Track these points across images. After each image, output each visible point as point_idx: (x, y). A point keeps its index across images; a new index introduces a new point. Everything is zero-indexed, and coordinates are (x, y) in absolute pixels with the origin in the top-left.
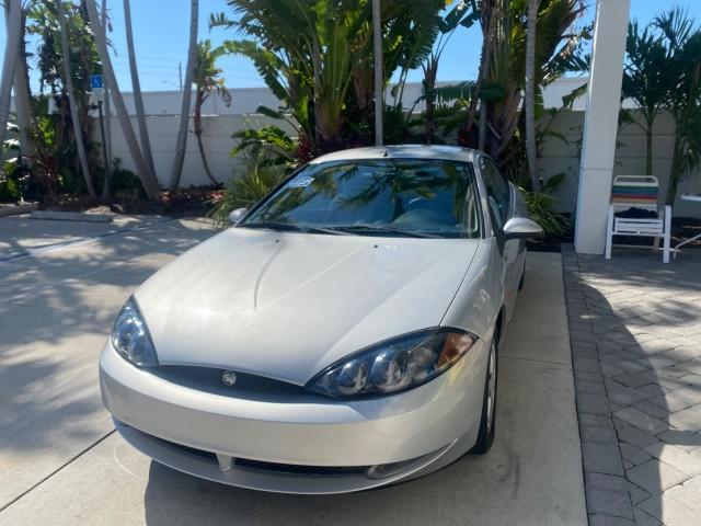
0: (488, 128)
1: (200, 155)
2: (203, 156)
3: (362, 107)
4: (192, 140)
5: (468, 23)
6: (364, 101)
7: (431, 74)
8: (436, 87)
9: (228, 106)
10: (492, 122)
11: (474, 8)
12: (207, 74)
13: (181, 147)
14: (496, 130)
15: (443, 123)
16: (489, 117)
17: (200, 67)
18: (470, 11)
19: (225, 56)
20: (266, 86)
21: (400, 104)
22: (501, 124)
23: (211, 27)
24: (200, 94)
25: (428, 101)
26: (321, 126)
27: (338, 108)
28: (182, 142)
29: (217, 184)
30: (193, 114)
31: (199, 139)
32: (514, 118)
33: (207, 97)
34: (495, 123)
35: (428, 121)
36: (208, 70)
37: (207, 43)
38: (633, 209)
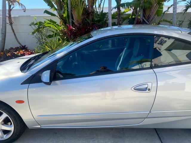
0: (143, 19)
1: (13, 33)
2: (15, 34)
3: (90, 11)
4: (8, 27)
6: (91, 8)
9: (25, 11)
10: (144, 17)
13: (4, 30)
14: (147, 20)
15: (122, 18)
16: (144, 16)
21: (102, 11)
22: (149, 17)
24: (10, 6)
25: (119, 9)
26: (74, 19)
27: (81, 11)
28: (4, 28)
29: (23, 46)
30: (7, 15)
31: (12, 27)
32: (155, 15)
33: (13, 7)
34: (146, 17)
35: (119, 16)
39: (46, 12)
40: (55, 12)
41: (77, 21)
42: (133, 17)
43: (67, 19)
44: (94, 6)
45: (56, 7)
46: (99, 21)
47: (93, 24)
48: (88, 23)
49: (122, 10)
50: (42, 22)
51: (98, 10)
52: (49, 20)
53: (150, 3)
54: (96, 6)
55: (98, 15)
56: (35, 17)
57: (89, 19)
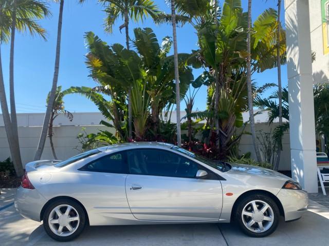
1: (51, 148)
2: (53, 149)
3: (155, 121)
4: (48, 139)
5: (206, 84)
6: (155, 118)
7: (190, 106)
8: (192, 112)
9: (71, 121)
11: (209, 78)
12: (59, 104)
13: (42, 144)
14: (225, 133)
15: (194, 129)
16: (220, 127)
17: (55, 102)
18: (207, 79)
19: (71, 94)
20: (99, 111)
21: (169, 121)
25: (189, 119)
26: (136, 130)
27: (144, 122)
30: (49, 125)
31: (51, 139)
32: (233, 126)
33: (57, 115)
34: (223, 129)
35: (190, 127)
36: (59, 102)
37: (59, 87)
38: (324, 169)
39: (103, 122)
40: (111, 122)
41: (139, 133)
42: (208, 128)
43: (126, 130)
44: (159, 116)
45: (113, 116)
46: (166, 133)
47: (159, 136)
48: (152, 135)
49: (194, 120)
50: (95, 135)
51: (164, 120)
52: (103, 132)
53: (226, 113)
54: (161, 115)
55: (165, 125)
56: (84, 127)
57: (153, 130)
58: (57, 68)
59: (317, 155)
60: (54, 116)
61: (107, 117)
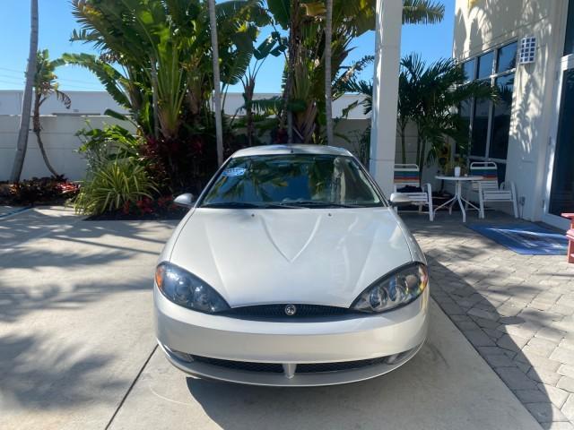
0: (294, 131)
1: (39, 151)
2: (43, 152)
3: (195, 112)
4: (32, 137)
5: (276, 53)
7: (250, 88)
8: (253, 99)
9: (68, 108)
10: (296, 126)
11: (280, 43)
12: (46, 80)
13: (23, 144)
14: (300, 133)
16: (295, 124)
17: (40, 73)
22: (303, 128)
23: (72, 40)
24: (38, 97)
25: (249, 111)
26: (163, 126)
28: (23, 139)
29: (58, 176)
30: (32, 114)
31: (38, 136)
32: (313, 124)
33: (45, 99)
34: (299, 127)
35: (250, 124)
36: (46, 76)
37: (45, 52)
38: (407, 186)
39: (109, 112)
41: (168, 130)
43: (150, 127)
45: (131, 102)
53: (302, 102)
58: (35, 18)
59: (396, 167)
60: (41, 99)
61: (121, 102)
